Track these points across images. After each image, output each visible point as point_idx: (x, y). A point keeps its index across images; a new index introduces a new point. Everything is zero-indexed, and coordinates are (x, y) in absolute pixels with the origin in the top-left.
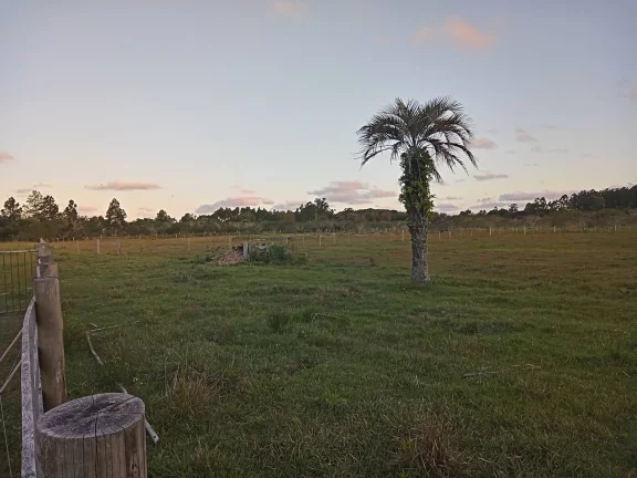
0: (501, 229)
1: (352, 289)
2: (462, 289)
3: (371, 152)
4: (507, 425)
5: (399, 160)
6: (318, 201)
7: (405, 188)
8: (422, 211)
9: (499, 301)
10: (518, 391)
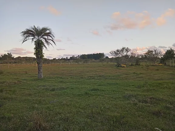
0: (64, 63)
1: (19, 81)
2: (52, 79)
3: (25, 40)
4: (60, 114)
5: (34, 43)
6: (8, 54)
7: (36, 51)
8: (41, 58)
9: (61, 82)
10: (64, 105)
